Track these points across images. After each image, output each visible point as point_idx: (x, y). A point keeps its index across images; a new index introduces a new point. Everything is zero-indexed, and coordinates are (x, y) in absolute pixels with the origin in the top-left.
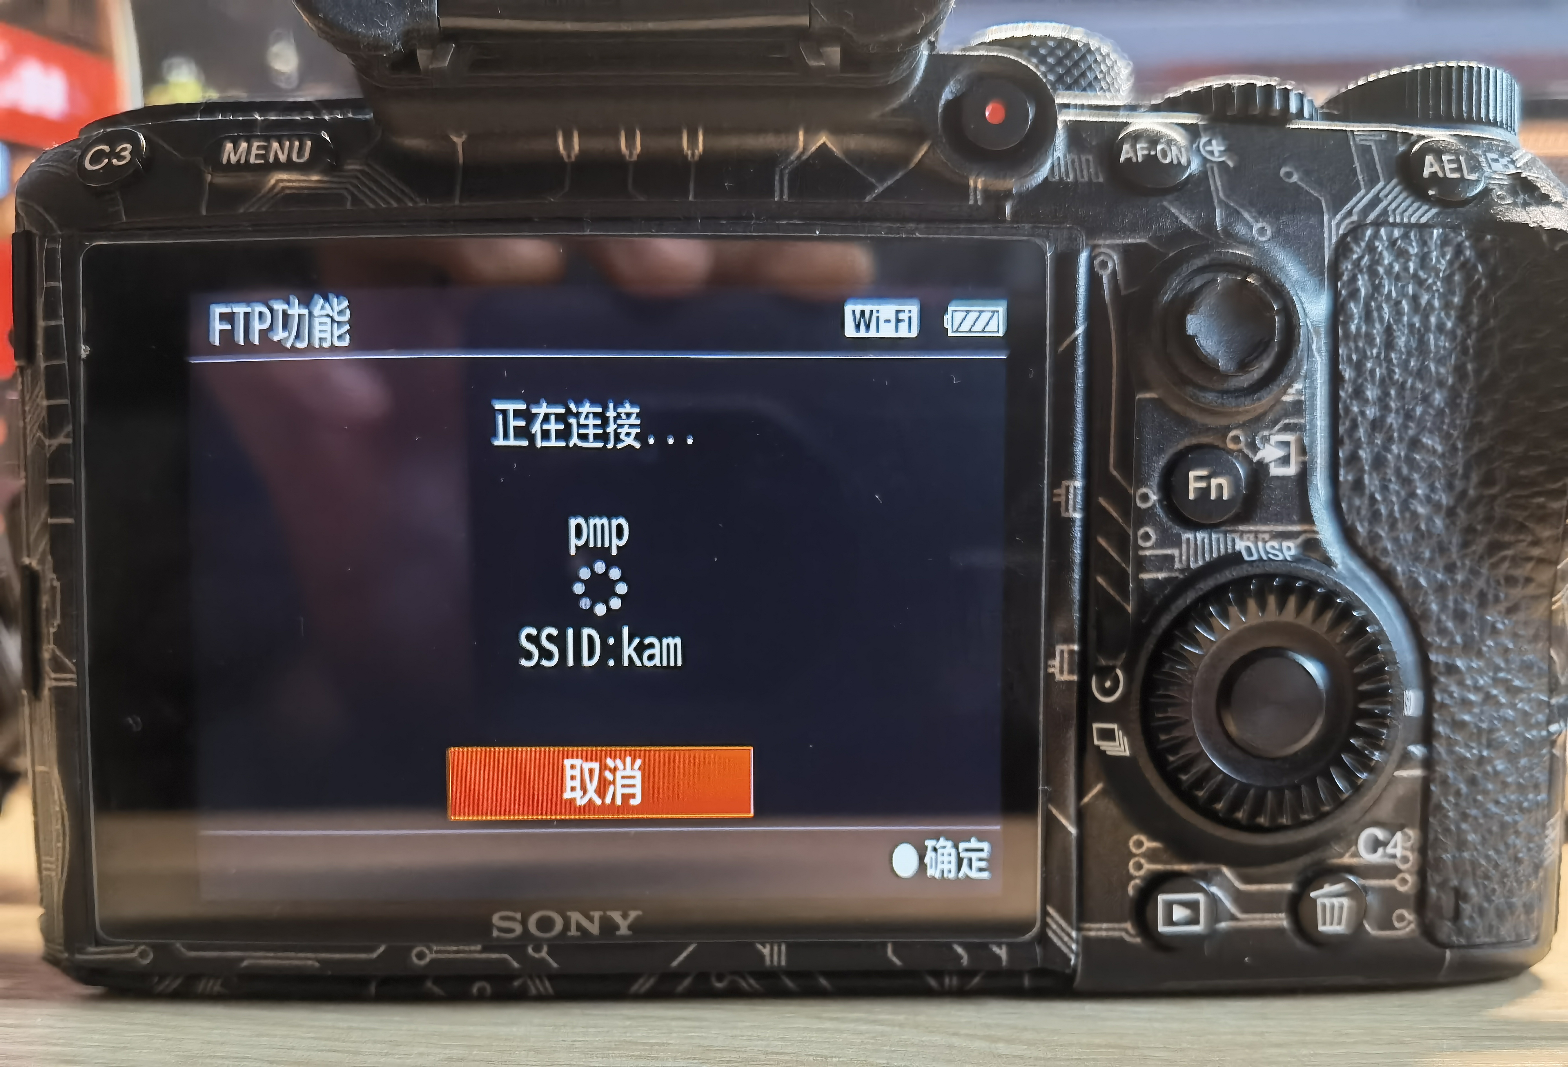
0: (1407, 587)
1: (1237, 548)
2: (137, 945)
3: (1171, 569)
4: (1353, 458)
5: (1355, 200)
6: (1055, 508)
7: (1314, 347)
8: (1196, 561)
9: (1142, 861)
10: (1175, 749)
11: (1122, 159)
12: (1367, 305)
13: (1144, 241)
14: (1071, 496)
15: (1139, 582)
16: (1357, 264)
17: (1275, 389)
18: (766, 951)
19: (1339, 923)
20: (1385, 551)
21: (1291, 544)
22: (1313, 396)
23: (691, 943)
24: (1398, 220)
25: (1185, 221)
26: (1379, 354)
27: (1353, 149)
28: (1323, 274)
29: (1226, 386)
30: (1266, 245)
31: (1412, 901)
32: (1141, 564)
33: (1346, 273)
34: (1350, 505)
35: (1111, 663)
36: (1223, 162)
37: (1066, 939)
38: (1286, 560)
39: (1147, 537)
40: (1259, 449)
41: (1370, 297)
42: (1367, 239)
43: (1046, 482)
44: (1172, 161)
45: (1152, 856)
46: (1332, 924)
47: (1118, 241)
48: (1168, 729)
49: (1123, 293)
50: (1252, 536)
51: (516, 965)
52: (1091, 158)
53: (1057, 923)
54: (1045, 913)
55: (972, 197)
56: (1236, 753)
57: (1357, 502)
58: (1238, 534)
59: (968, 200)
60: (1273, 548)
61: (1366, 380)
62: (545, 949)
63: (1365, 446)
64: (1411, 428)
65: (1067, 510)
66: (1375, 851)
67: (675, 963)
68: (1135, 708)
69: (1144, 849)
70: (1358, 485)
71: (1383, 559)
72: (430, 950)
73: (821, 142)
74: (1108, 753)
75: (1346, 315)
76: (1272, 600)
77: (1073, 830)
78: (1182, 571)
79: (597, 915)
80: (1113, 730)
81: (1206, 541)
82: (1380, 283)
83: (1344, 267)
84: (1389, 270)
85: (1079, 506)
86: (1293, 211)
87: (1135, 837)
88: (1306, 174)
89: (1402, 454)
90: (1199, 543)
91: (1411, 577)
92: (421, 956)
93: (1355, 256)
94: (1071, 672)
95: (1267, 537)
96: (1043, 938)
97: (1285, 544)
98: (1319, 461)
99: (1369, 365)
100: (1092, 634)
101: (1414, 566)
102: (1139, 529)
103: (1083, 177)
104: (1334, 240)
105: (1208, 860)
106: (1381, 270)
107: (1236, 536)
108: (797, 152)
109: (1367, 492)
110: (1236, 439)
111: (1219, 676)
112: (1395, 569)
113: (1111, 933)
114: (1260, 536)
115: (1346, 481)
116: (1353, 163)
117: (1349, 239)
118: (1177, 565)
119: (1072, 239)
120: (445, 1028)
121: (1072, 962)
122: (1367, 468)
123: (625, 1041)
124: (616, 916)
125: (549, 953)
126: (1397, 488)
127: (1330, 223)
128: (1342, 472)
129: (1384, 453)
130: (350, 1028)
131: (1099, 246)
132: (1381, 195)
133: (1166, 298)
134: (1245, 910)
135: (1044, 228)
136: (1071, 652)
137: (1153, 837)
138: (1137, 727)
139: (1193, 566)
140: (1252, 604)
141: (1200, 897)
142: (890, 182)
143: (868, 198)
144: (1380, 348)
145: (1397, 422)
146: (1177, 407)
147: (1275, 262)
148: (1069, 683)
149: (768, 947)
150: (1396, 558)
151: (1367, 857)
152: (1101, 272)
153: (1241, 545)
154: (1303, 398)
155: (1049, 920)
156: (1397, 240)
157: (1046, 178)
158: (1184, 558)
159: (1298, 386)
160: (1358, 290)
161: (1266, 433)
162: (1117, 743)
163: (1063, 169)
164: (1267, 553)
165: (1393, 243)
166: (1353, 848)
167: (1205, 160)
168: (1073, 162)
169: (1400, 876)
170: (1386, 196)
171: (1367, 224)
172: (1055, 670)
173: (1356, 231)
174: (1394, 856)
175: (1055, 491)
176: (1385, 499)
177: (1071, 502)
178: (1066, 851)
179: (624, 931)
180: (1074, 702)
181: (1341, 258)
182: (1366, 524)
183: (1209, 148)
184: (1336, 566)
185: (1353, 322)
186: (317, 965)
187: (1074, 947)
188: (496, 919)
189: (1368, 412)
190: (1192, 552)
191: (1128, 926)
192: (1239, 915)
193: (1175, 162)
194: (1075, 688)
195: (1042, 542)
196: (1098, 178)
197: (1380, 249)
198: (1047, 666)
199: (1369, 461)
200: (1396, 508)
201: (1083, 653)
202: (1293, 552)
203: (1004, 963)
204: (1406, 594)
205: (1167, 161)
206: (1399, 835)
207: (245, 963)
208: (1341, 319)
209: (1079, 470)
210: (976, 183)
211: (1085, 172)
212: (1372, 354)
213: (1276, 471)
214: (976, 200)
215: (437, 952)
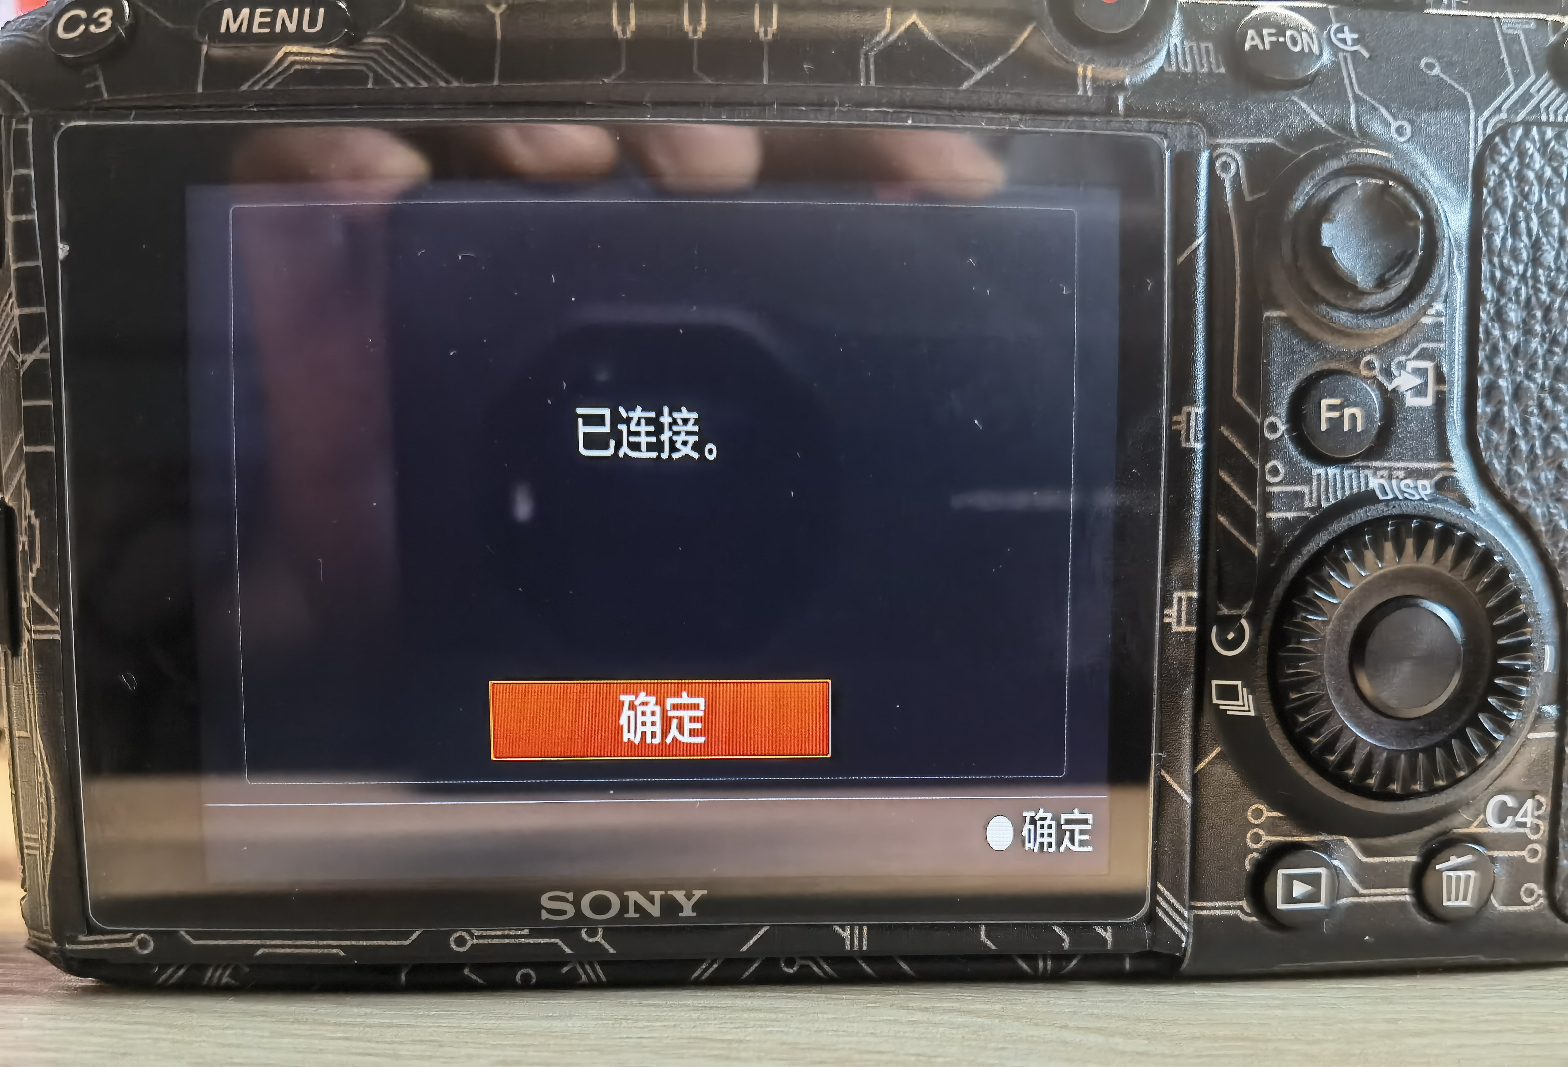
0: (1547, 531)
1: (1371, 486)
2: (136, 933)
3: (1301, 509)
4: (1492, 389)
5: (1504, 95)
6: (1174, 437)
7: (1455, 263)
8: (1328, 499)
9: (1261, 832)
10: (1304, 709)
11: (1247, 47)
12: (1514, 216)
13: (1270, 140)
14: (1193, 424)
15: (1266, 521)
16: (1504, 168)
17: (1414, 307)
18: (846, 934)
19: (1465, 899)
20: (1524, 492)
21: (1426, 482)
22: (1453, 317)
23: (762, 926)
24: (1552, 119)
25: (1316, 118)
26: (1525, 271)
27: (1500, 39)
28: (1466, 178)
29: (1360, 305)
30: (1405, 145)
31: (1541, 875)
32: (1268, 502)
33: (1492, 178)
34: (1488, 440)
35: (1234, 612)
36: (1356, 51)
37: (1178, 919)
38: (1422, 499)
39: (1275, 471)
40: (1395, 377)
41: (1517, 206)
42: (1517, 139)
43: (1164, 407)
44: (1303, 49)
45: (1271, 827)
46: (1457, 899)
47: (1241, 141)
48: (1298, 687)
49: (1248, 198)
50: (1385, 473)
51: (568, 951)
52: (1211, 46)
53: (1168, 902)
54: (1155, 891)
55: (1081, 89)
56: (1367, 713)
57: (1495, 436)
58: (1371, 471)
59: (1077, 89)
60: (1408, 486)
61: (1510, 300)
62: (600, 933)
63: (1506, 374)
64: (1557, 354)
65: (1188, 439)
66: (1502, 821)
67: (745, 948)
68: (1262, 661)
69: (1263, 818)
70: (1496, 420)
71: (1521, 500)
72: (471, 935)
73: (909, 23)
74: (1228, 713)
75: (1490, 227)
76: (1410, 543)
77: (1188, 799)
78: (1312, 510)
79: (657, 894)
80: (1237, 686)
81: (1338, 477)
82: (1530, 189)
83: (1491, 172)
84: (1539, 177)
85: (1200, 436)
86: (1436, 109)
87: (1254, 807)
88: (1448, 67)
89: (1547, 383)
90: (1331, 479)
91: (1551, 521)
92: (461, 941)
93: (1503, 160)
94: (1188, 623)
95: (1401, 474)
96: (1152, 918)
97: (1420, 483)
98: (1455, 392)
99: (1514, 283)
100: (1212, 581)
101: (1556, 507)
102: (1267, 462)
103: (1202, 66)
104: (1480, 140)
105: (1330, 833)
106: (1531, 175)
107: (1369, 472)
108: (884, 33)
109: (1507, 425)
110: (1370, 365)
111: (1351, 627)
112: (1535, 510)
113: (1225, 912)
114: (1396, 473)
115: (1484, 412)
116: (1500, 54)
117: (1497, 139)
118: (1307, 504)
119: (1191, 136)
120: (491, 1024)
121: (1183, 945)
122: (1507, 398)
123: (696, 1038)
124: (679, 895)
125: (603, 937)
126: (1539, 421)
127: (1476, 121)
128: (1480, 403)
129: (1526, 382)
130: (381, 1025)
131: (1219, 146)
132: (1533, 90)
133: (1298, 204)
134: (1366, 885)
135: (1163, 123)
136: (1190, 599)
137: (1273, 807)
138: (1263, 683)
139: (1324, 505)
140: (1389, 547)
141: (1322, 871)
142: (989, 68)
143: (966, 85)
144: (1526, 265)
145: (1542, 346)
146: (1308, 327)
147: (1414, 166)
148: (1187, 634)
149: (848, 929)
150: (1536, 499)
151: (1496, 827)
152: (1223, 175)
153: (1374, 483)
154: (1443, 319)
155: (1159, 899)
156: (1549, 141)
157: (1162, 68)
158: (1314, 495)
159: (1439, 306)
160: (1505, 199)
161: (1402, 358)
162: (1240, 703)
163: (1180, 58)
164: (1403, 492)
165: (1545, 144)
166: (1482, 817)
167: (1335, 50)
168: (1191, 48)
169: (1530, 847)
170: (1539, 91)
171: (1517, 123)
172: (1173, 620)
173: (1503, 131)
174: (1523, 825)
175: (1175, 418)
176: (1526, 433)
177: (1192, 431)
178: (1180, 821)
179: (688, 912)
180: (1192, 655)
181: (1489, 161)
182: (1504, 461)
183: (1340, 36)
184: (1474, 508)
185: (1498, 234)
186: (342, 954)
187: (1186, 927)
188: (545, 900)
189: (1511, 336)
190: (1322, 489)
191: (1244, 903)
192: (1362, 891)
193: (1306, 50)
194: (1193, 640)
195: (1160, 475)
196: (1218, 67)
197: (1530, 152)
198: (1163, 616)
199: (1510, 391)
200: (1537, 444)
201: (1202, 600)
202: (1429, 491)
203: (1109, 947)
204: (1546, 540)
205: (1297, 49)
206: (1529, 804)
207: (260, 952)
208: (1485, 230)
209: (1200, 395)
210: (1085, 69)
211: (1205, 60)
212: (1518, 271)
213: (1411, 401)
214: (1085, 91)
215: (478, 937)
